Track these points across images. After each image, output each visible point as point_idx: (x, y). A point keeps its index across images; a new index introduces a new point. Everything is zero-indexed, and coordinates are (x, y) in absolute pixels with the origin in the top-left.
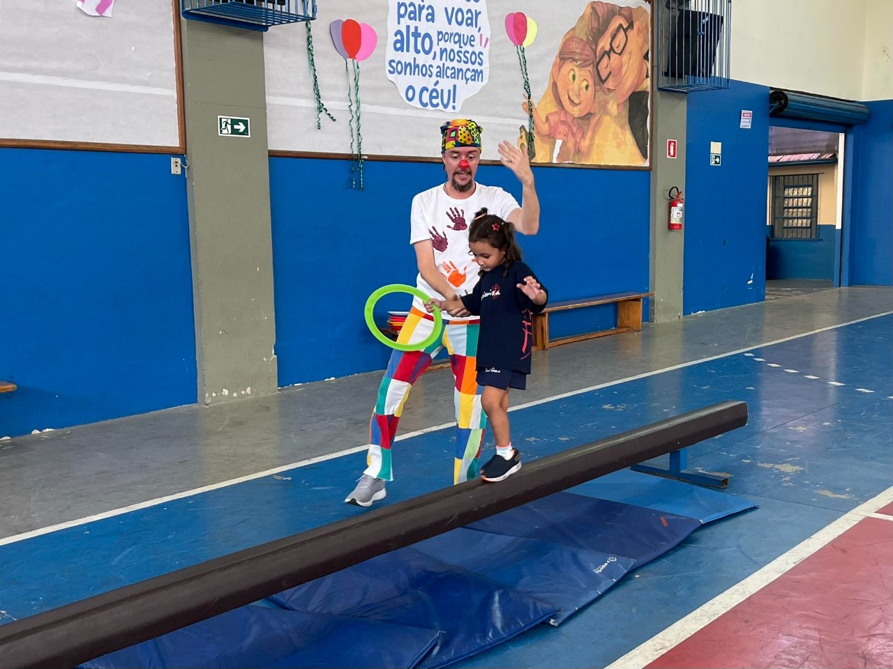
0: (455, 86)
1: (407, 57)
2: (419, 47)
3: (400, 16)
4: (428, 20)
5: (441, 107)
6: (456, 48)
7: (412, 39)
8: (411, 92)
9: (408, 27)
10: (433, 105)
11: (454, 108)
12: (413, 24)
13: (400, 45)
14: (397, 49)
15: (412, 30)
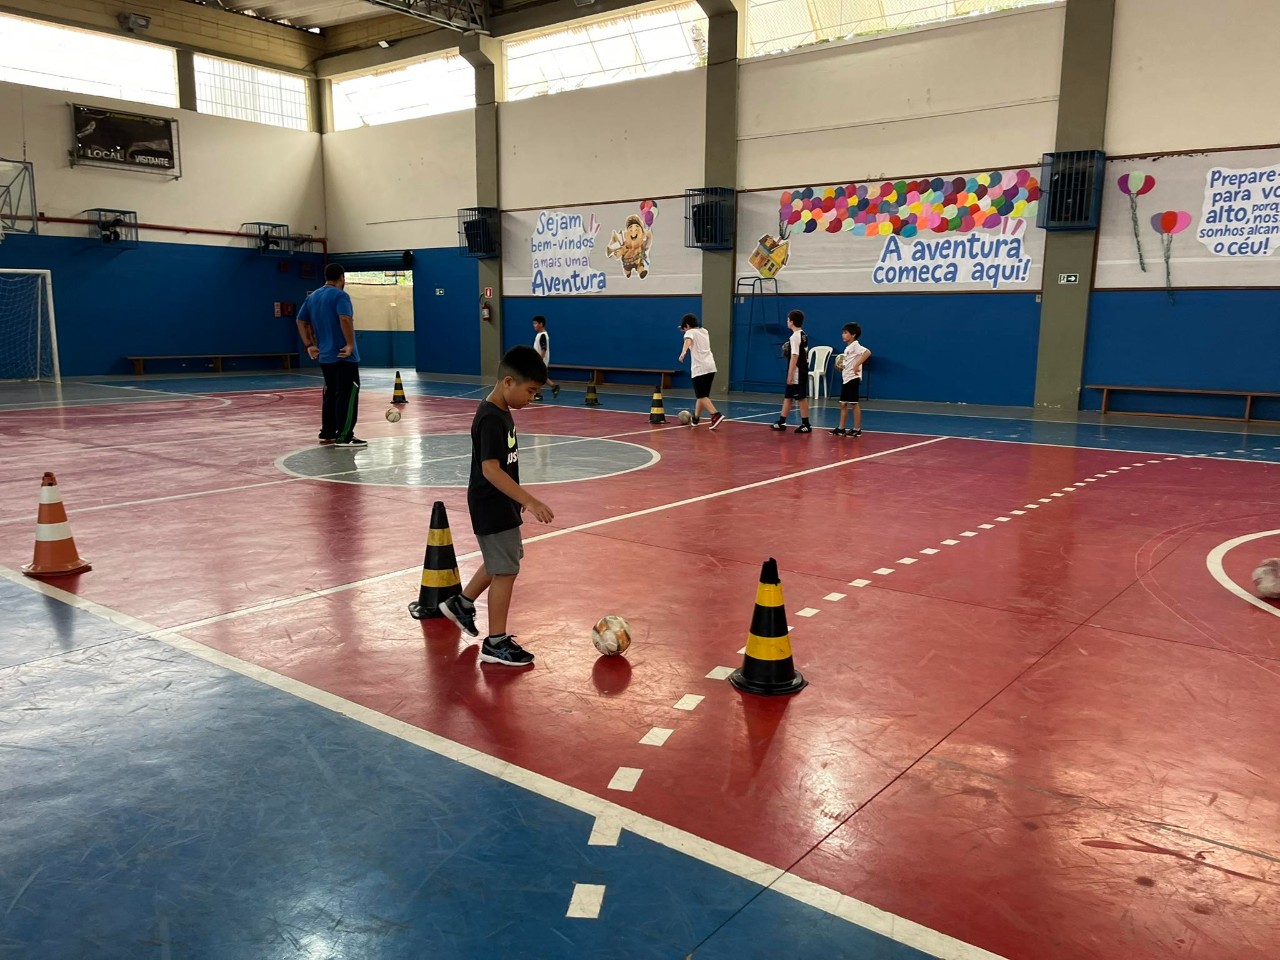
0: (1268, 239)
1: (1216, 226)
2: (1232, 217)
3: (1215, 201)
4: (1243, 199)
5: (1250, 253)
6: (1274, 212)
7: (1225, 215)
8: (1219, 248)
9: (1222, 207)
10: (1242, 253)
11: (1265, 253)
12: (1229, 204)
13: (1214, 218)
14: (1208, 221)
15: (1226, 208)
